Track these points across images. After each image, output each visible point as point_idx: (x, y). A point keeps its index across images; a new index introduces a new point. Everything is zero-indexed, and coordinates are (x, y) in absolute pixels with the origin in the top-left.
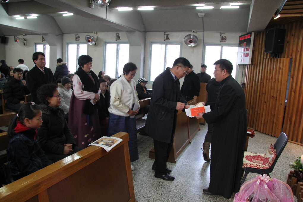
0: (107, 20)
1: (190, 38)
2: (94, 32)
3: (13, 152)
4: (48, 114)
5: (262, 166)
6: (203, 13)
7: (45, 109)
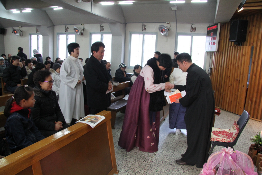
0: (92, 13)
2: (81, 24)
3: (10, 129)
4: (41, 96)
5: (226, 140)
6: (175, 7)
7: (38, 92)
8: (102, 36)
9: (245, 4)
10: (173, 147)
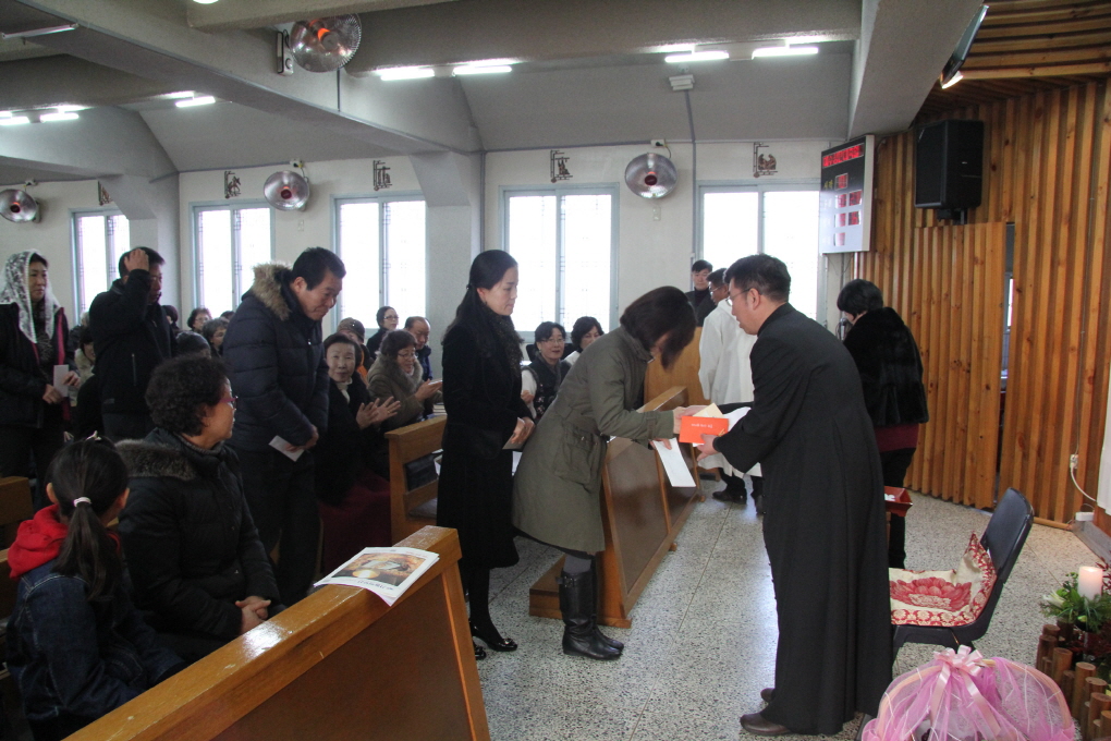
0: (341, 115)
1: (646, 169)
2: (292, 163)
3: (35, 635)
5: (947, 615)
6: (685, 77)
7: (177, 462)
8: (382, 208)
9: (967, 60)
10: (721, 663)
